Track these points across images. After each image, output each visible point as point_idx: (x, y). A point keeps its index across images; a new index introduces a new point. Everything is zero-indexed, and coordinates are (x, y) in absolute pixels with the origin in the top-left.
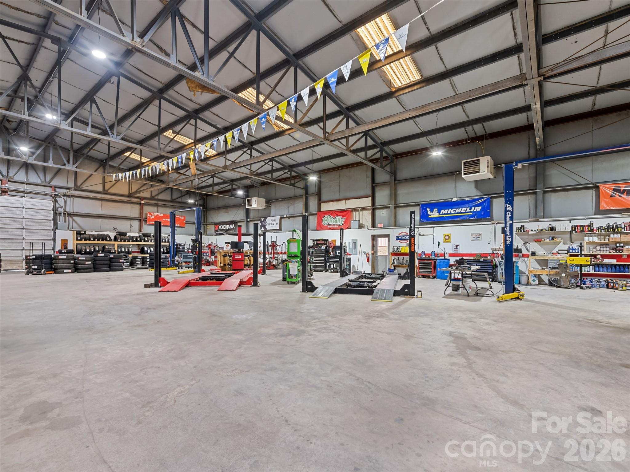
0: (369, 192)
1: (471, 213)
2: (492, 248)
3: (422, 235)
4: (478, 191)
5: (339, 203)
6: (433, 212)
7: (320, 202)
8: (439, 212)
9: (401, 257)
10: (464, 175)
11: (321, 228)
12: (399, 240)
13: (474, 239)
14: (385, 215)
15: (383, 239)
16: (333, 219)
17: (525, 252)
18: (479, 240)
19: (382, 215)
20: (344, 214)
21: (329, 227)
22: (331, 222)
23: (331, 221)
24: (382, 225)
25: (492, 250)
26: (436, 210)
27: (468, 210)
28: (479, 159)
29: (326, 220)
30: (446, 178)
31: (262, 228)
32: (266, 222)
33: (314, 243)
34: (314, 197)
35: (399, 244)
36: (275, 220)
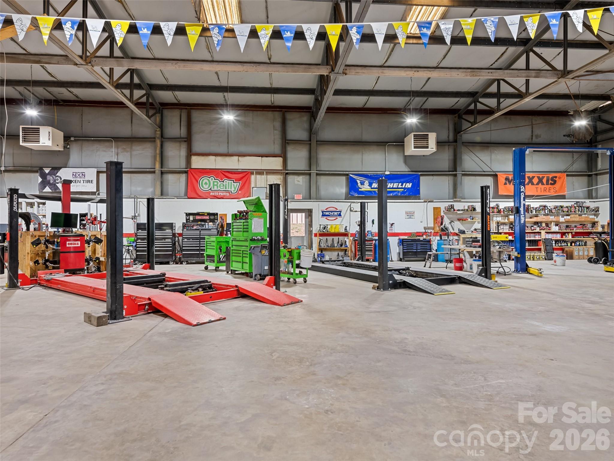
1: (403, 190)
2: (424, 227)
3: (354, 211)
4: (407, 167)
5: (227, 159)
6: (364, 185)
7: (190, 154)
8: (370, 185)
9: (330, 238)
10: (414, 148)
11: (197, 194)
12: (325, 217)
13: (408, 217)
14: (301, 184)
15: (299, 215)
16: (219, 183)
17: (451, 230)
18: (412, 218)
19: (296, 182)
21: (213, 194)
22: (216, 187)
23: (217, 185)
24: (301, 197)
25: (424, 229)
26: (367, 183)
27: (400, 186)
28: (428, 134)
29: (206, 184)
30: (375, 147)
31: (45, 187)
32: (58, 176)
33: (189, 219)
34: (177, 144)
35: (324, 221)
36: (83, 174)
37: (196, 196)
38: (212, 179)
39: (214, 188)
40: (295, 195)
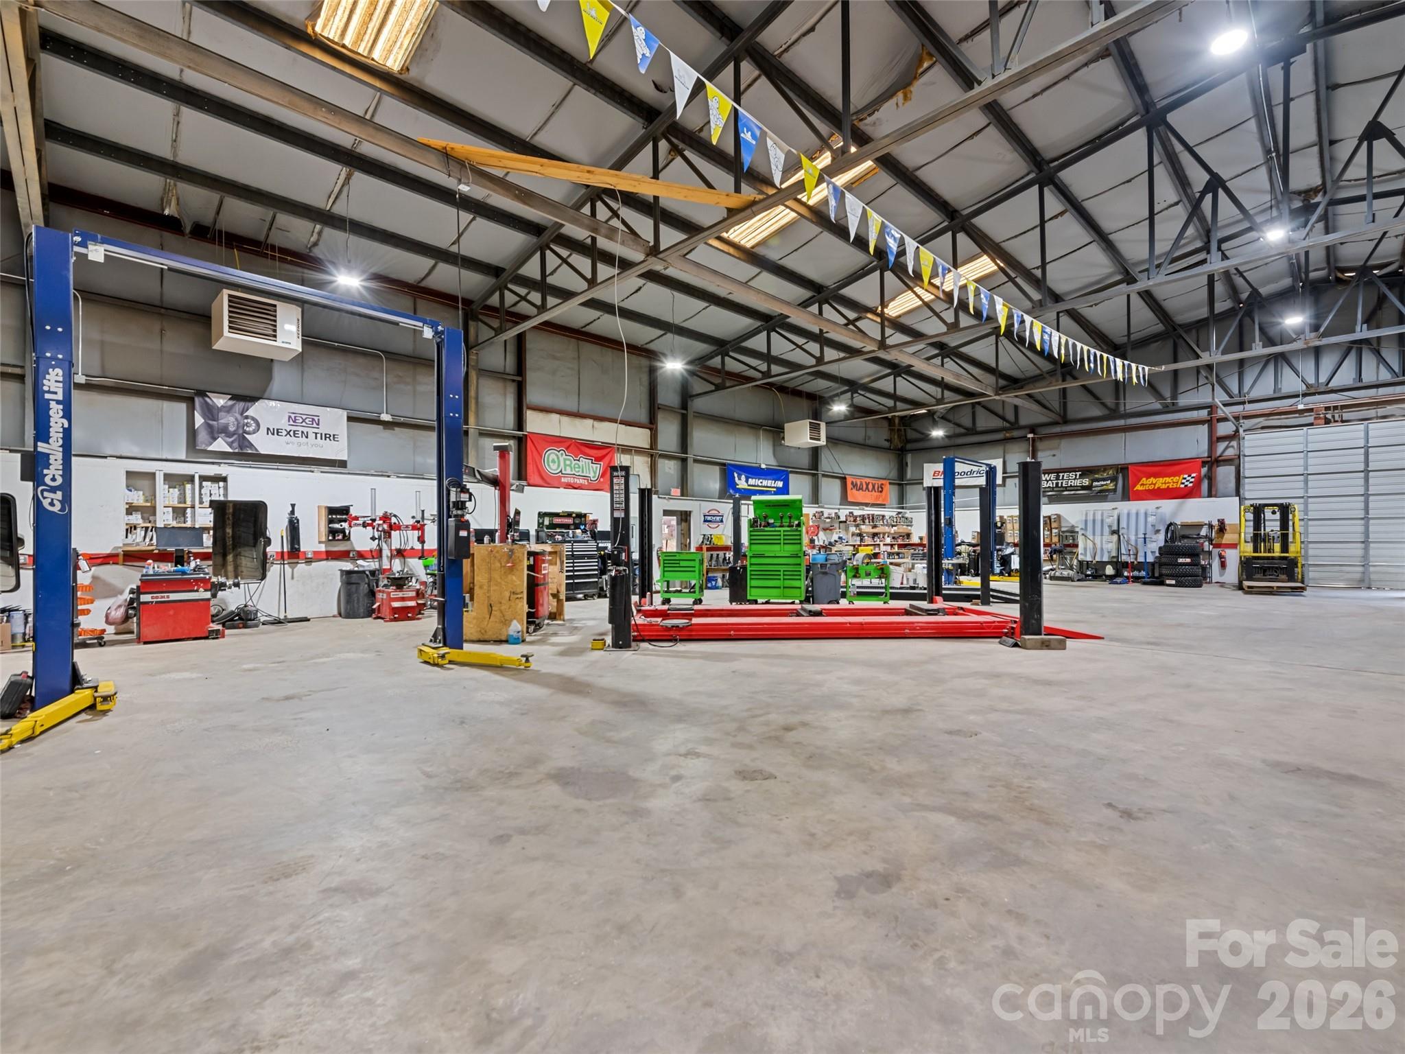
0: (643, 416)
4: (775, 459)
5: (578, 421)
6: (741, 480)
7: (521, 405)
8: (747, 481)
10: (809, 439)
11: (543, 479)
12: (706, 524)
16: (574, 462)
19: (667, 470)
20: (599, 453)
21: (564, 480)
22: (568, 468)
23: (570, 466)
24: (678, 492)
26: (744, 477)
27: (773, 485)
28: (820, 424)
29: (553, 461)
30: (746, 430)
31: (215, 439)
32: (247, 417)
33: (543, 523)
34: (500, 385)
35: (707, 530)
36: (313, 419)
37: (541, 482)
38: (562, 454)
39: (565, 470)
40: (672, 490)
